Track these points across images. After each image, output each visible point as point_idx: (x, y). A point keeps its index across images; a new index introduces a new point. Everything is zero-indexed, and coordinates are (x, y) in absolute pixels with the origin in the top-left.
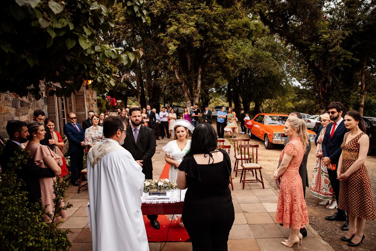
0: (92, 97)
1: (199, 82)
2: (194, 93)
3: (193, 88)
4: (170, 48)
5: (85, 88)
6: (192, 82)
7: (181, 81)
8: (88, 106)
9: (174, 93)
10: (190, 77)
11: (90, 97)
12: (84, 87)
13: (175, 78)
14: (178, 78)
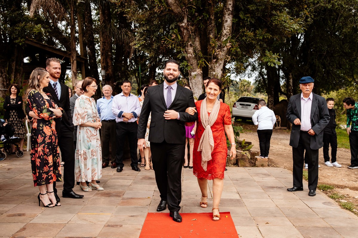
1: (228, 21)
2: (214, 48)
3: (211, 36)
6: (209, 18)
7: (179, 9)
9: (158, 47)
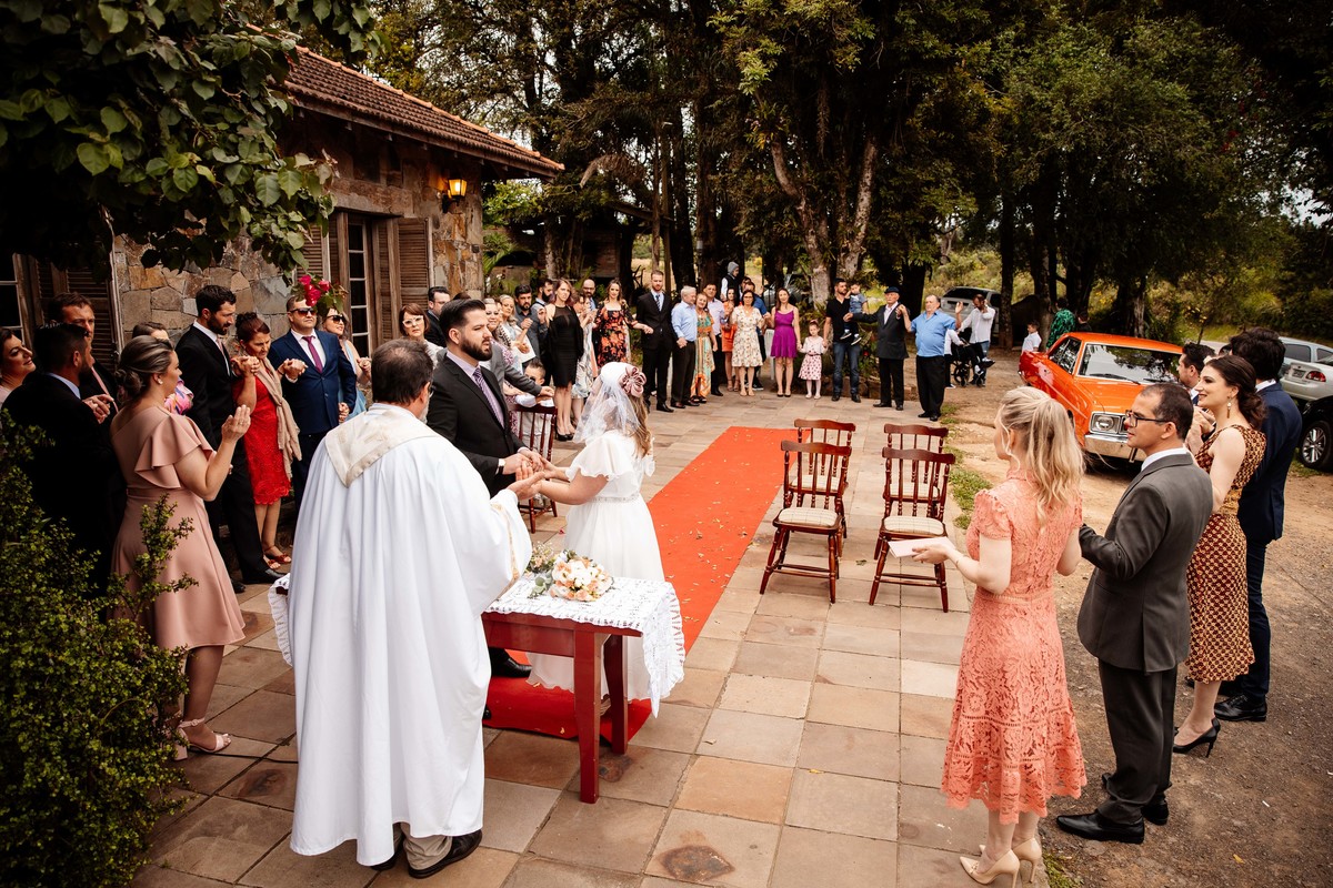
0: (465, 236)
1: (865, 199)
2: (843, 236)
3: (841, 220)
4: (746, 70)
5: (438, 208)
7: (794, 191)
8: (448, 267)
10: (831, 178)
11: (458, 238)
12: (435, 203)
13: (774, 180)
14: (783, 180)
